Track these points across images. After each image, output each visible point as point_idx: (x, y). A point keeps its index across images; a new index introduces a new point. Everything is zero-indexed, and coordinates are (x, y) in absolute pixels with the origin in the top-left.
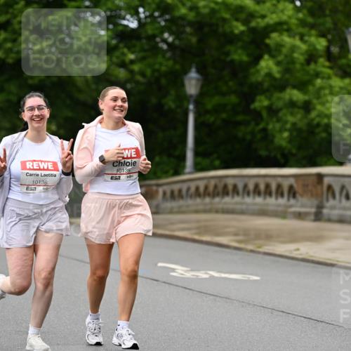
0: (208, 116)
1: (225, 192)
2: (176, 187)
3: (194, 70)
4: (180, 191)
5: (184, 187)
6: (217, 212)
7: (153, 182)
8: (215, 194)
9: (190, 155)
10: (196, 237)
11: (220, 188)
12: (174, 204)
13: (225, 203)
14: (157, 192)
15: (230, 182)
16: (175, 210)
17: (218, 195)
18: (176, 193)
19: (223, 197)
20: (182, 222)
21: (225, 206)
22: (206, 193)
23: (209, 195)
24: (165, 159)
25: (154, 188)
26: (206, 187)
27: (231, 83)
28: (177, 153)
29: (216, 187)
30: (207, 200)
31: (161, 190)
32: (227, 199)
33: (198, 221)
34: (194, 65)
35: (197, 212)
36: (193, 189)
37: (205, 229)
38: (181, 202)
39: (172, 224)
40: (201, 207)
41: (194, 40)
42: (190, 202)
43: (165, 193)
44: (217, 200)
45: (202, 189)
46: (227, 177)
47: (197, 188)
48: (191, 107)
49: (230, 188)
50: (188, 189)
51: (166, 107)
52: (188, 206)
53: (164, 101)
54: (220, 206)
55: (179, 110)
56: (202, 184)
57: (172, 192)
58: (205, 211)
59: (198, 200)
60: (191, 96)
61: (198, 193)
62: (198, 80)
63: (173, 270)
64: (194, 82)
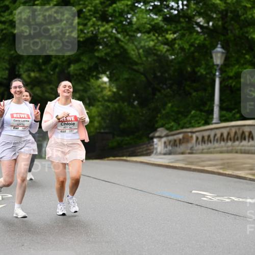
0: (230, 81)
1: (243, 137)
2: (206, 134)
3: (219, 46)
4: (209, 136)
5: (212, 133)
6: (237, 152)
7: (189, 130)
8: (235, 139)
9: (216, 110)
10: (221, 171)
11: (239, 135)
12: (204, 146)
13: (243, 146)
14: (192, 137)
15: (247, 130)
16: (205, 151)
17: (237, 140)
18: (206, 138)
19: (241, 142)
20: (210, 160)
21: (243, 148)
22: (229, 138)
23: (231, 140)
24: (198, 113)
25: (190, 134)
26: (229, 134)
27: (247, 56)
28: (207, 108)
29: (236, 133)
30: (230, 143)
31: (194, 136)
32: (244, 143)
33: (222, 159)
34: (219, 43)
35: (221, 152)
36: (219, 135)
37: (228, 166)
38: (210, 145)
39: (203, 161)
40: (225, 149)
41: (220, 23)
42: (216, 145)
43: (197, 138)
44: (237, 143)
45: (225, 135)
46: (244, 126)
47: (222, 135)
48: (217, 74)
49: (247, 134)
50: (215, 135)
51: (199, 74)
52: (214, 148)
53: (197, 69)
54: (239, 148)
55: (208, 76)
56: (225, 132)
57: (203, 137)
58: (228, 152)
59: (223, 143)
60: (218, 65)
61: (222, 138)
62: (223, 53)
63: (204, 196)
64: (219, 55)
